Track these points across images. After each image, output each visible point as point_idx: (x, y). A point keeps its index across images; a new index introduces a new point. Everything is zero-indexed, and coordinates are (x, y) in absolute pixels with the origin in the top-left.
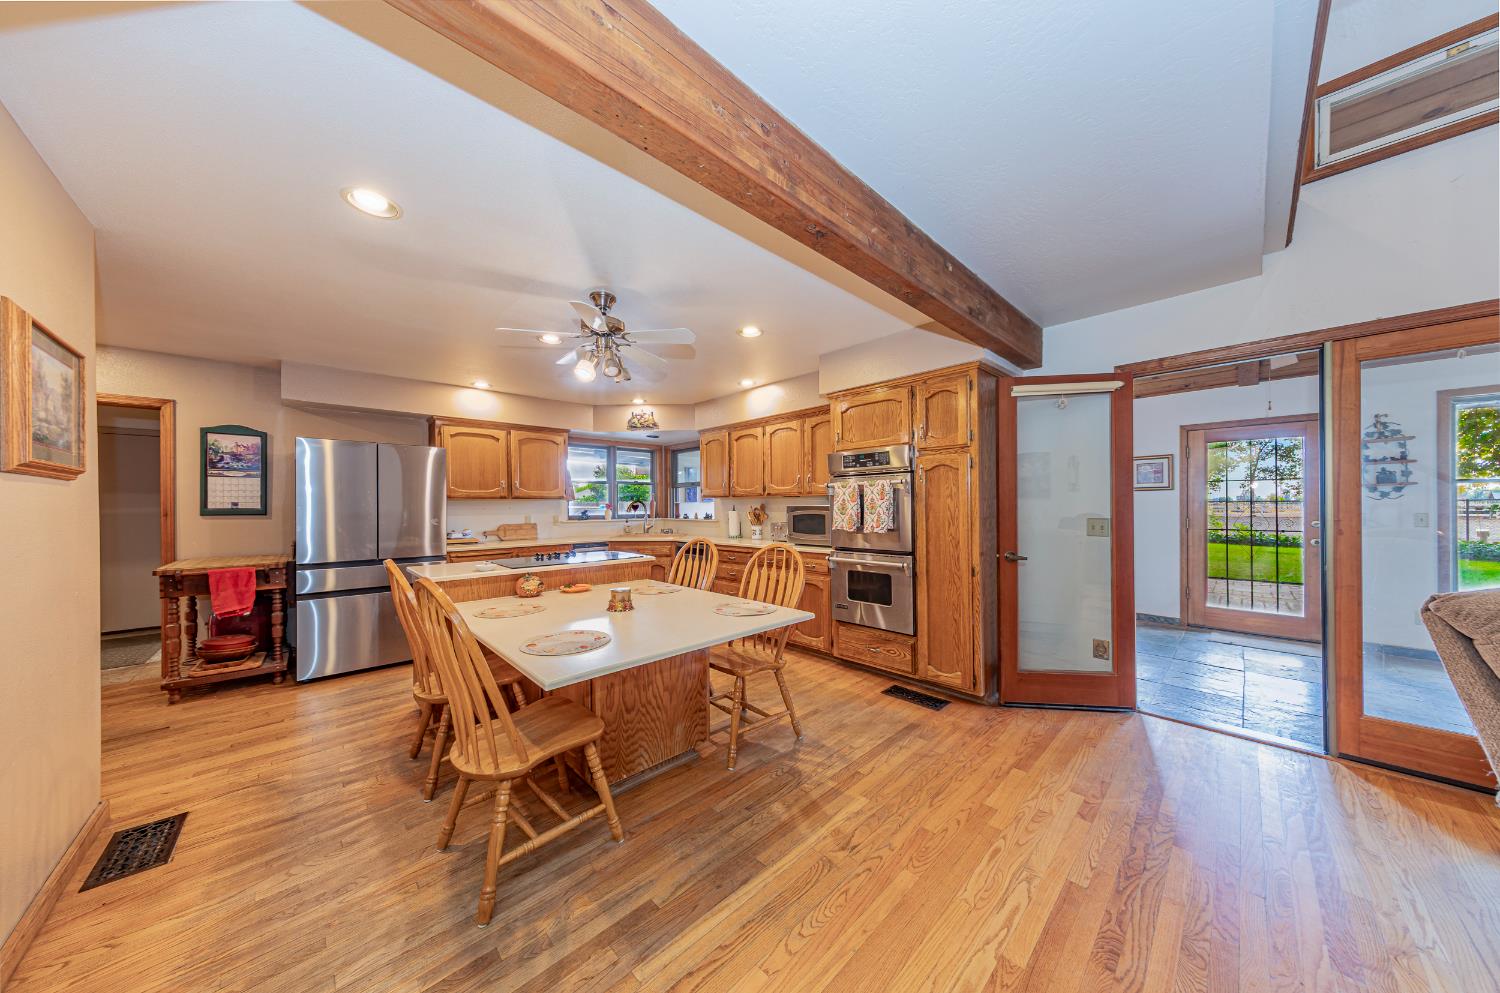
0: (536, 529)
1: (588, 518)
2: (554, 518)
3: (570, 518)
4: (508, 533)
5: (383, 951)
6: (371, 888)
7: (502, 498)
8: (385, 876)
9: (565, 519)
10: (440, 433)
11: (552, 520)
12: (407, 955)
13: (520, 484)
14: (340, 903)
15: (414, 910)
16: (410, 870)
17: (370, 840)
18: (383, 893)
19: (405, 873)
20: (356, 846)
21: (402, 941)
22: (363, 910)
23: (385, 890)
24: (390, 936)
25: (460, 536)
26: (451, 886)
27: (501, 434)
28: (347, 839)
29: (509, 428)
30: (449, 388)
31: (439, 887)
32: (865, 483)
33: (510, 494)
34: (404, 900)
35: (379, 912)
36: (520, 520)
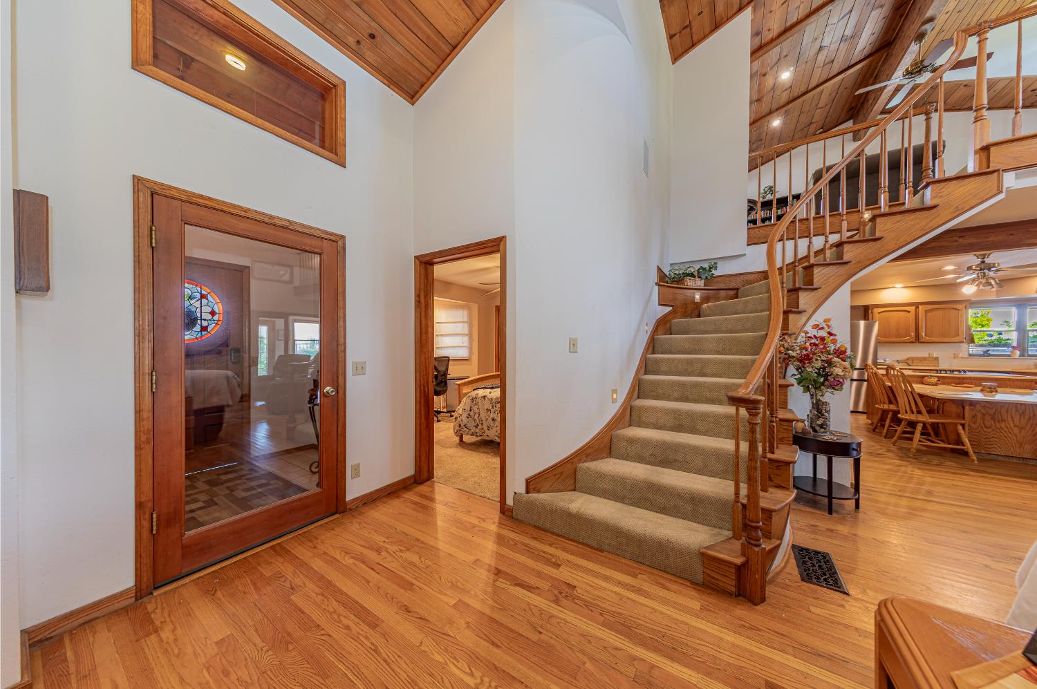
0: (938, 361)
1: (990, 355)
2: (954, 354)
3: (970, 355)
4: (914, 362)
7: (911, 342)
9: (966, 356)
10: (872, 313)
11: (953, 356)
13: (926, 335)
25: (883, 361)
27: (912, 309)
29: (917, 305)
30: (880, 290)
33: (918, 340)
36: (925, 355)
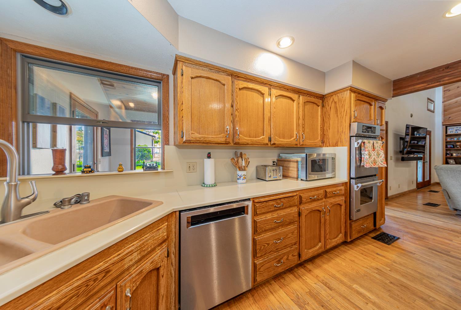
32: (374, 142)
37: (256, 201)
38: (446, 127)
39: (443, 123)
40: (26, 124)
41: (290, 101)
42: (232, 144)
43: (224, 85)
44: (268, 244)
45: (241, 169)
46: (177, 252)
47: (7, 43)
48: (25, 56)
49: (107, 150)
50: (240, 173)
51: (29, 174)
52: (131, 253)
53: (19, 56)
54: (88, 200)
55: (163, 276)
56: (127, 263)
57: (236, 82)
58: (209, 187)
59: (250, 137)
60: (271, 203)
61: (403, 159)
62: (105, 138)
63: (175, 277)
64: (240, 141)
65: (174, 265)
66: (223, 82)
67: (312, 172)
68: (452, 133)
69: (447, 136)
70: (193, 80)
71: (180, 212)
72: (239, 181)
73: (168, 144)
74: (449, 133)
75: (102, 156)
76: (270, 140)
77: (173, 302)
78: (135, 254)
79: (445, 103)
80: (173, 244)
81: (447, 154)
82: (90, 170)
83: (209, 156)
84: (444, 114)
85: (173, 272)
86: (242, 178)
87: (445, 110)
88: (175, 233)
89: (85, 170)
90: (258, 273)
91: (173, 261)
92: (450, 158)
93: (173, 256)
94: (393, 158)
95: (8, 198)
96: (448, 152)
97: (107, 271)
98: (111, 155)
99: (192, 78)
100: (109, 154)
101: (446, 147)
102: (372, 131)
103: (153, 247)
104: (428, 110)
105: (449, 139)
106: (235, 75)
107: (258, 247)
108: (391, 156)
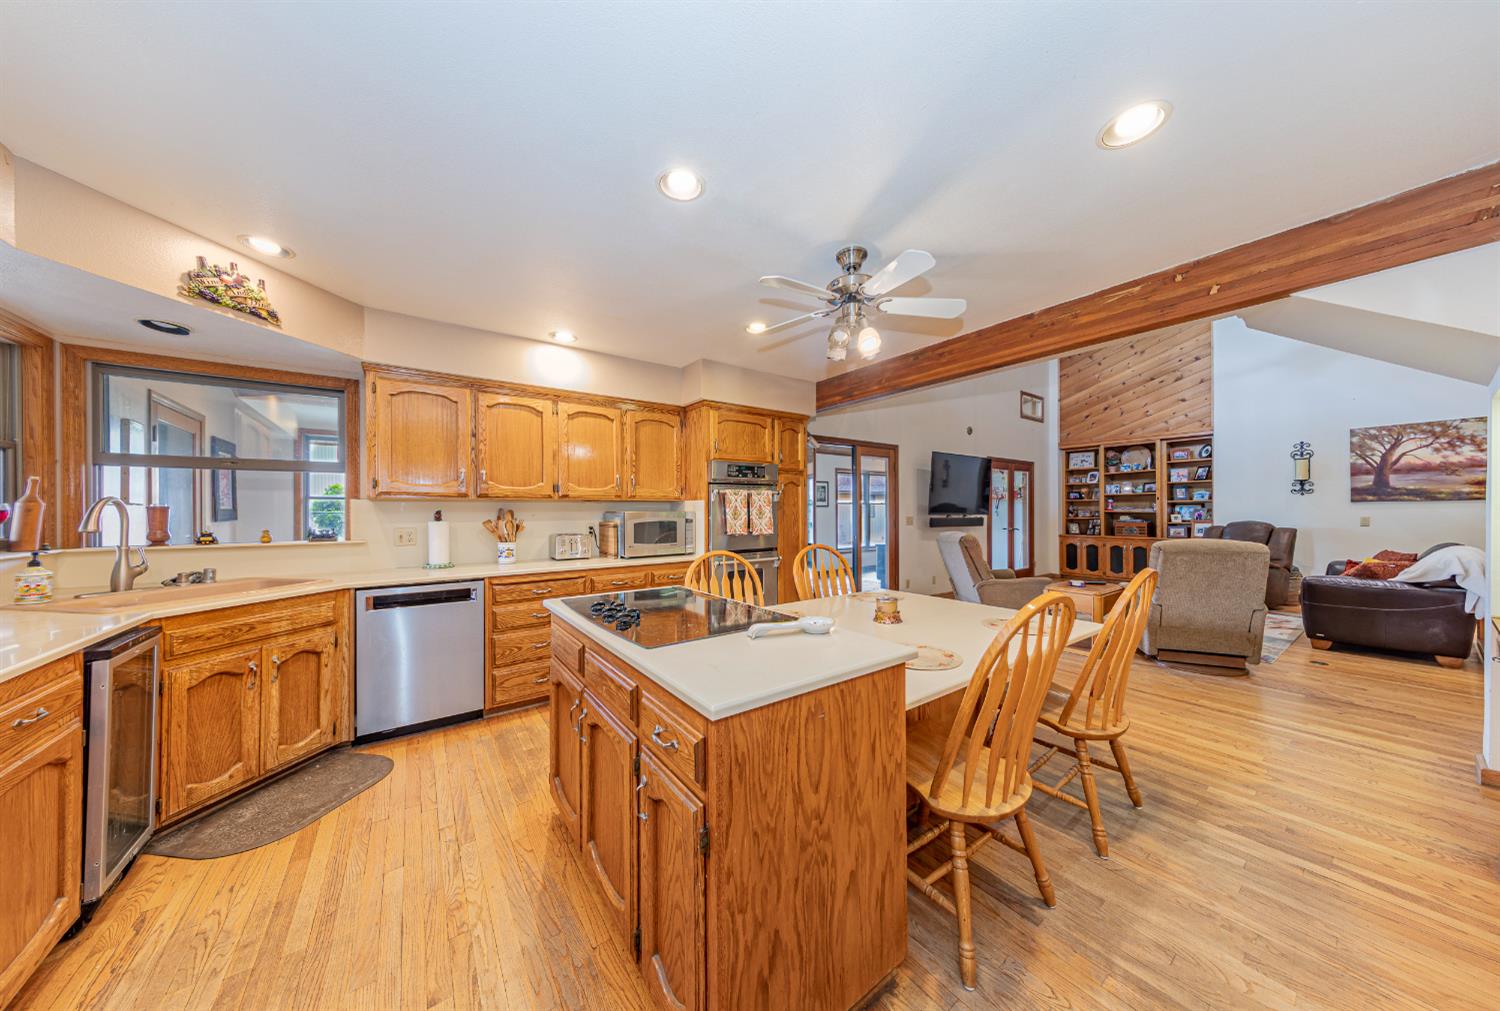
5: (1205, 850)
6: (1181, 889)
8: (1163, 886)
12: (1193, 836)
14: (1213, 904)
15: (1166, 848)
16: (1141, 869)
17: (1145, 932)
18: (1174, 876)
19: (1147, 872)
20: (1162, 942)
21: (1189, 843)
22: (1200, 882)
23: (1172, 877)
24: (1194, 852)
26: (1129, 836)
28: (1162, 960)
31: (1136, 842)
32: (753, 492)
34: (1166, 859)
35: (1188, 869)
37: (495, 582)
38: (1068, 453)
39: (1060, 444)
40: (97, 467)
41: (607, 422)
42: (473, 497)
43: (456, 402)
44: (520, 649)
45: (502, 539)
46: (352, 644)
47: (75, 351)
48: (97, 365)
49: (225, 504)
50: (502, 546)
51: (100, 545)
52: (279, 619)
53: (89, 366)
54: (213, 578)
55: (326, 666)
56: (274, 628)
57: (481, 396)
58: (435, 568)
59: (512, 485)
60: (525, 587)
61: (933, 524)
62: (220, 477)
63: (349, 677)
64: (490, 492)
65: (347, 659)
66: (454, 399)
67: (635, 542)
68: (1076, 467)
69: (1071, 473)
70: (394, 398)
71: (356, 589)
72: (501, 560)
73: (357, 497)
74: (1071, 467)
75: (215, 518)
76: (556, 488)
77: (347, 710)
78: (284, 623)
79: (1065, 402)
80: (345, 633)
81: (1069, 512)
82: (210, 539)
83: (438, 517)
84: (1061, 426)
85: (345, 670)
86: (504, 554)
87: (1064, 416)
88: (349, 619)
89: (202, 539)
90: (498, 689)
91: (346, 656)
92: (1072, 521)
93: (345, 649)
94: (915, 521)
95: (118, 565)
96: (1071, 508)
97: (252, 627)
98: (236, 518)
99: (392, 395)
100: (233, 515)
101: (1068, 497)
102: (754, 474)
103: (310, 624)
104: (1023, 416)
105: (1072, 481)
106: (478, 386)
107: (497, 650)
108: (911, 515)
